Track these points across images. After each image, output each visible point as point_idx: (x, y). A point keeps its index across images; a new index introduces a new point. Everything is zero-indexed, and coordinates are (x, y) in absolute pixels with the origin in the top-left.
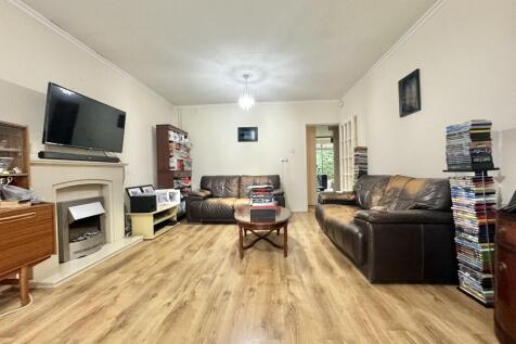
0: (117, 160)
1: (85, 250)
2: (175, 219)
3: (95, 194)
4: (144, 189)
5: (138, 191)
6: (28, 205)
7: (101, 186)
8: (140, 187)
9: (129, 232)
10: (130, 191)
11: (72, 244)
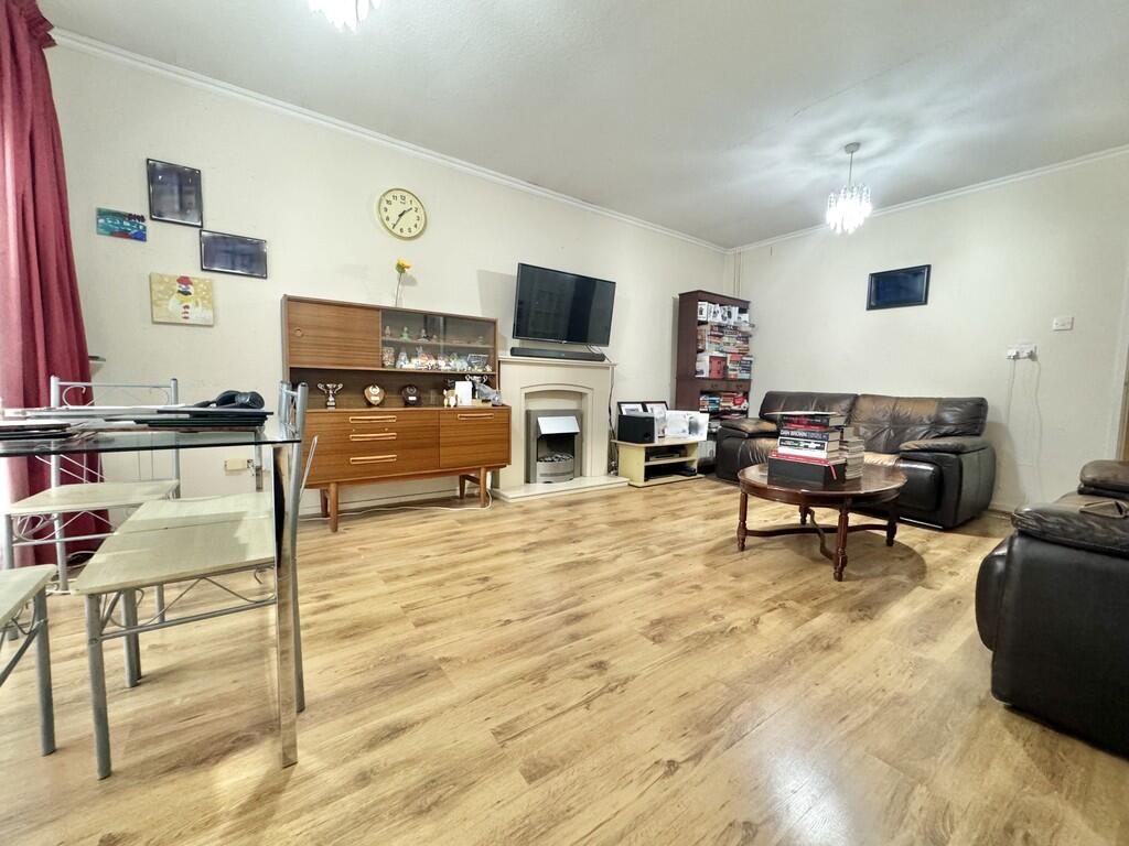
0: (601, 358)
1: (552, 475)
2: (695, 466)
3: (571, 405)
4: (649, 406)
5: (639, 407)
6: (489, 405)
7: (581, 395)
8: (644, 404)
9: (613, 468)
10: (624, 407)
11: (539, 463)
